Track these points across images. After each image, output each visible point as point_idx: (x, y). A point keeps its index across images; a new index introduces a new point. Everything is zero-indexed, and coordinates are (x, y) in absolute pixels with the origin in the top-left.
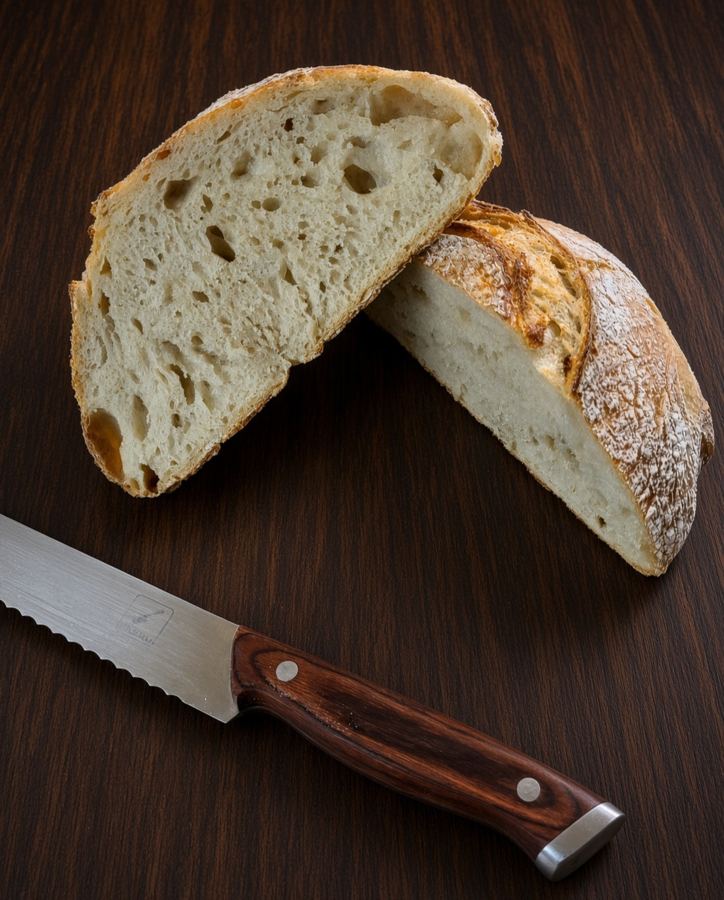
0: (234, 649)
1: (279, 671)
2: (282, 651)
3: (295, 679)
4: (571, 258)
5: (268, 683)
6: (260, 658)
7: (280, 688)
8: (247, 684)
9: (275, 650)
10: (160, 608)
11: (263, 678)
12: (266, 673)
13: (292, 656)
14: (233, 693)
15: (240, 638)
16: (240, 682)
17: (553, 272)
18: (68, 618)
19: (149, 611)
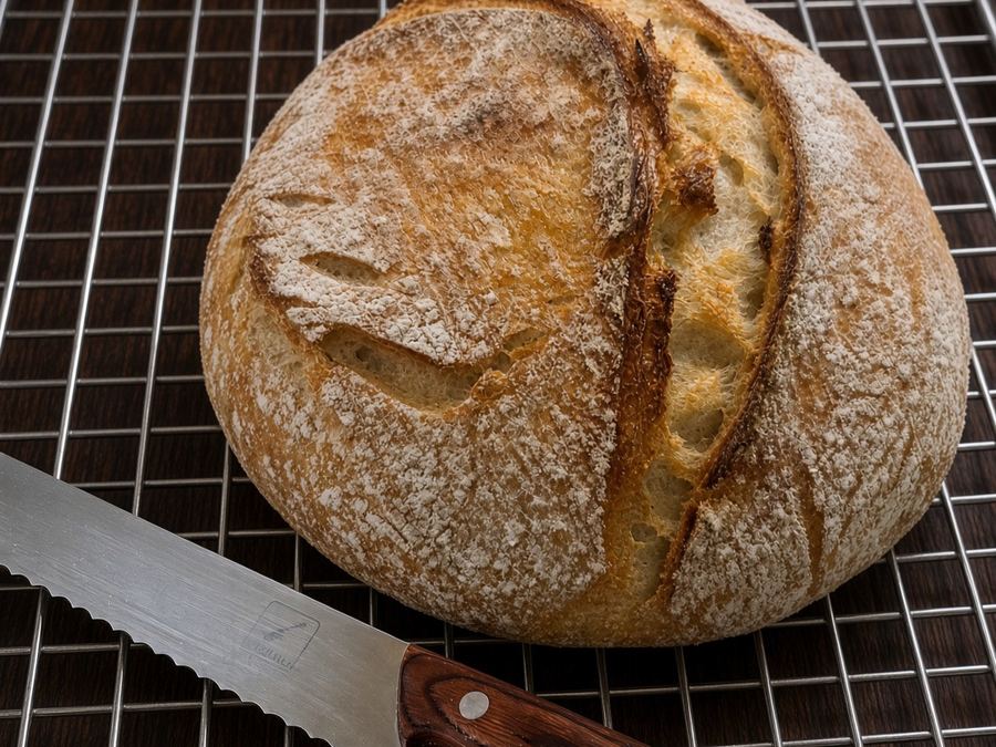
0: (402, 674)
1: (463, 704)
2: (467, 678)
3: (484, 717)
4: (733, 36)
5: (447, 721)
6: (437, 687)
7: (465, 729)
8: (418, 722)
9: (458, 677)
10: (301, 619)
11: (441, 714)
12: (445, 708)
13: (478, 686)
14: (401, 734)
15: (410, 661)
16: (410, 720)
17: (706, 63)
18: (176, 633)
19: (288, 624)
